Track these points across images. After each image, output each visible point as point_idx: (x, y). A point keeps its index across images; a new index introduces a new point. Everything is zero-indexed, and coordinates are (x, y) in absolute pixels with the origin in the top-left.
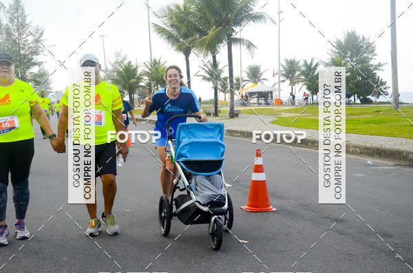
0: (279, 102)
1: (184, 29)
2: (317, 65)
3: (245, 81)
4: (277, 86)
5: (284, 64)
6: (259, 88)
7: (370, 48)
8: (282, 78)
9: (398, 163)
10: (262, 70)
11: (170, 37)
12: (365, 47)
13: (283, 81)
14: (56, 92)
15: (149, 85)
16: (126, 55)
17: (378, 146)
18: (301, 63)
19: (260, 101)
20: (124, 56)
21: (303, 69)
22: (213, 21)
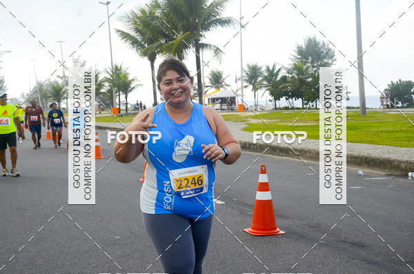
0: (243, 108)
1: (148, 34)
2: (279, 70)
3: (207, 87)
4: (240, 92)
5: (246, 69)
6: (221, 93)
7: (329, 54)
8: (245, 84)
9: (390, 173)
10: (224, 76)
11: (135, 42)
12: (325, 52)
13: (246, 87)
14: (11, 99)
15: (110, 91)
16: (85, 62)
17: (366, 155)
18: (264, 69)
19: (223, 107)
20: (82, 62)
21: (266, 74)
22: (180, 26)
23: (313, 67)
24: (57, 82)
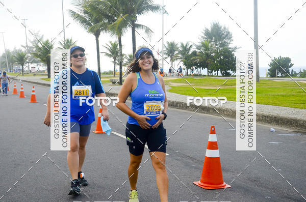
2: (191, 47)
4: (161, 62)
5: (166, 45)
7: (228, 36)
8: (165, 56)
12: (225, 34)
13: (166, 58)
16: (43, 36)
18: (179, 45)
20: (41, 36)
21: (181, 49)
23: (216, 45)
24: (21, 50)
